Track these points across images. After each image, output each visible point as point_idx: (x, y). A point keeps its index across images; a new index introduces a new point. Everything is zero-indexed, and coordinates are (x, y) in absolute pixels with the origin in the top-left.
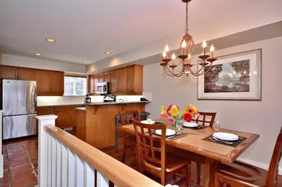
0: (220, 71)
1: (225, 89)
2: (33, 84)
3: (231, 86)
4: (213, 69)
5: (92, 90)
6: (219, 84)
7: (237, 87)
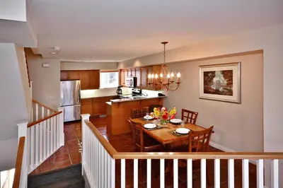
0: (214, 76)
1: (217, 92)
2: (78, 82)
3: (221, 89)
4: (209, 75)
5: (122, 82)
6: (214, 87)
7: (225, 91)
